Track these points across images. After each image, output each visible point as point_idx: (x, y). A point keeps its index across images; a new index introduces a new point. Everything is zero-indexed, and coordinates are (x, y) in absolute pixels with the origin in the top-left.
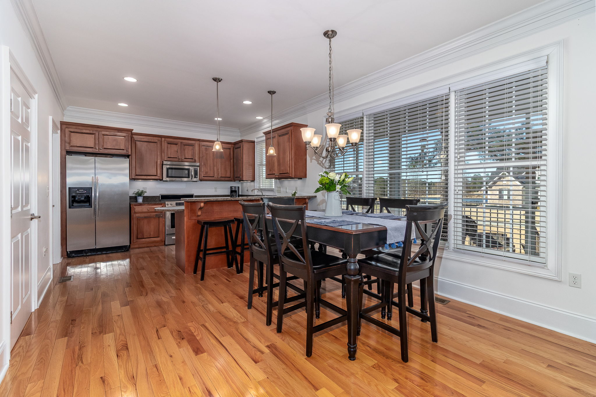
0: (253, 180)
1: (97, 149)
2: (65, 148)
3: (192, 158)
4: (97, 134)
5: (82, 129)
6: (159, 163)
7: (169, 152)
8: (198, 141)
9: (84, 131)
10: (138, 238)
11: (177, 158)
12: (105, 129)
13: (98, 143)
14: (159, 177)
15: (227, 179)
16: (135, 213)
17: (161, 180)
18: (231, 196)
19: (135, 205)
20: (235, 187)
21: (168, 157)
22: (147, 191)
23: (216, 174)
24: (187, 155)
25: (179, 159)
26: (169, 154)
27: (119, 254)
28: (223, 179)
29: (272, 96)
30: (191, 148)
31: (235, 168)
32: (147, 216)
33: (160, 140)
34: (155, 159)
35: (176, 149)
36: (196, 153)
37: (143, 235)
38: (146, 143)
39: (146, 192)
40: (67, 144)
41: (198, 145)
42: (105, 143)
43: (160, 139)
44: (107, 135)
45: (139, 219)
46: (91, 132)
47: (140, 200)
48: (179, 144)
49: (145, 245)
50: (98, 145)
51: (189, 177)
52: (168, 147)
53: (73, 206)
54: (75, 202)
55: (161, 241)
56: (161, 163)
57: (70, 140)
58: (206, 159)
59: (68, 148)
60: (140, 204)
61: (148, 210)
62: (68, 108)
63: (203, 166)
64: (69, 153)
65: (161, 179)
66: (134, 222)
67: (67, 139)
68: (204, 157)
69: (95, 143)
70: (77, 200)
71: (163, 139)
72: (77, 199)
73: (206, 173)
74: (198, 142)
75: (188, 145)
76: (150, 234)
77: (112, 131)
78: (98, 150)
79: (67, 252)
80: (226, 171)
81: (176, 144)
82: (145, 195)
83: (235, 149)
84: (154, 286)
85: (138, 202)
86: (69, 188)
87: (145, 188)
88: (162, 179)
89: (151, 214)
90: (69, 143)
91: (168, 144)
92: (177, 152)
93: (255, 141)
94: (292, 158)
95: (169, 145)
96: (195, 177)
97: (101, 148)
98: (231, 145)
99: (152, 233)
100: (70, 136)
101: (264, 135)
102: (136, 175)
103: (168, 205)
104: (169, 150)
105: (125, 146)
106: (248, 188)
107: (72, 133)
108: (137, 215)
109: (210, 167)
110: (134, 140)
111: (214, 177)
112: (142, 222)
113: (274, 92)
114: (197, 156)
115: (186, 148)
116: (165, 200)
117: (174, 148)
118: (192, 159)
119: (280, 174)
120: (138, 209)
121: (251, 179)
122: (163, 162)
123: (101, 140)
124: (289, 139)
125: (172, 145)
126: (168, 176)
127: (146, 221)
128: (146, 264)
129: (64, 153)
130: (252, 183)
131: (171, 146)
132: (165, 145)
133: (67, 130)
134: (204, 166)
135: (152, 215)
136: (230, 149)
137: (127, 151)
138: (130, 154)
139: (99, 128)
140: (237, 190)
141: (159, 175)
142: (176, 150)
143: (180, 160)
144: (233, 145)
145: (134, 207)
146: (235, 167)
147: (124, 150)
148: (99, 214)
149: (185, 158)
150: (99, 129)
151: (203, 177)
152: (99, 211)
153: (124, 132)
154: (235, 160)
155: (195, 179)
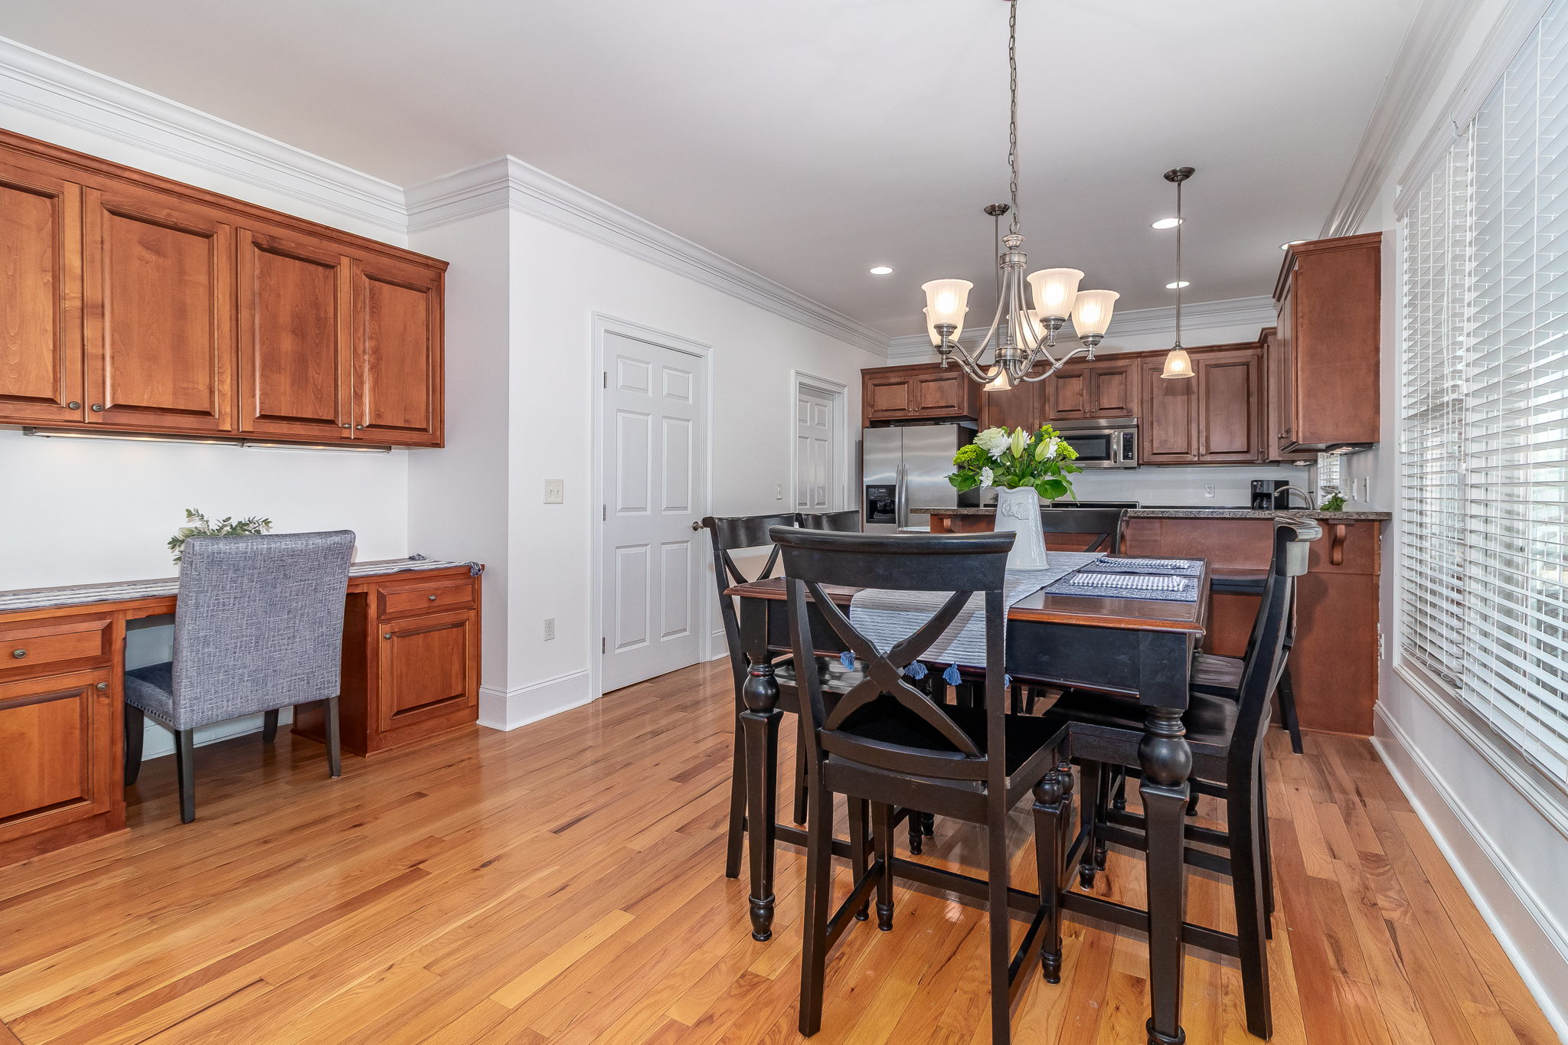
1: (911, 411)
2: (867, 415)
3: (1121, 406)
4: (911, 382)
5: (890, 378)
7: (1061, 398)
8: (1137, 357)
9: (893, 380)
11: (1080, 410)
12: (923, 369)
13: (912, 398)
15: (1236, 458)
20: (1263, 482)
21: (1059, 411)
23: (1195, 445)
24: (1106, 401)
25: (1086, 413)
26: (1060, 402)
28: (1219, 458)
30: (1118, 378)
35: (1077, 389)
40: (870, 409)
41: (1139, 368)
42: (923, 398)
44: (926, 381)
46: (902, 379)
48: (1087, 373)
50: (912, 404)
51: (1107, 458)
52: (1059, 386)
57: (874, 400)
58: (1163, 405)
59: (871, 415)
63: (1153, 423)
67: (870, 399)
69: (909, 400)
70: (876, 509)
72: (876, 505)
73: (1162, 443)
74: (1139, 359)
75: (1112, 373)
80: (1230, 432)
81: (1081, 375)
86: (870, 487)
90: (872, 406)
92: (1081, 394)
95: (1061, 380)
97: (917, 409)
100: (873, 394)
104: (1060, 392)
105: (957, 398)
107: (876, 387)
109: (1176, 425)
111: (1187, 452)
113: (1188, 173)
114: (1135, 400)
115: (1103, 383)
117: (1074, 386)
118: (1122, 408)
123: (917, 392)
125: (1069, 380)
131: (1067, 384)
132: (1051, 381)
133: (870, 383)
134: (1156, 423)
136: (1247, 364)
138: (964, 413)
139: (914, 370)
142: (1080, 389)
143: (1088, 415)
144: (1256, 352)
149: (1101, 409)
150: (915, 372)
151: (1150, 454)
155: (1125, 463)
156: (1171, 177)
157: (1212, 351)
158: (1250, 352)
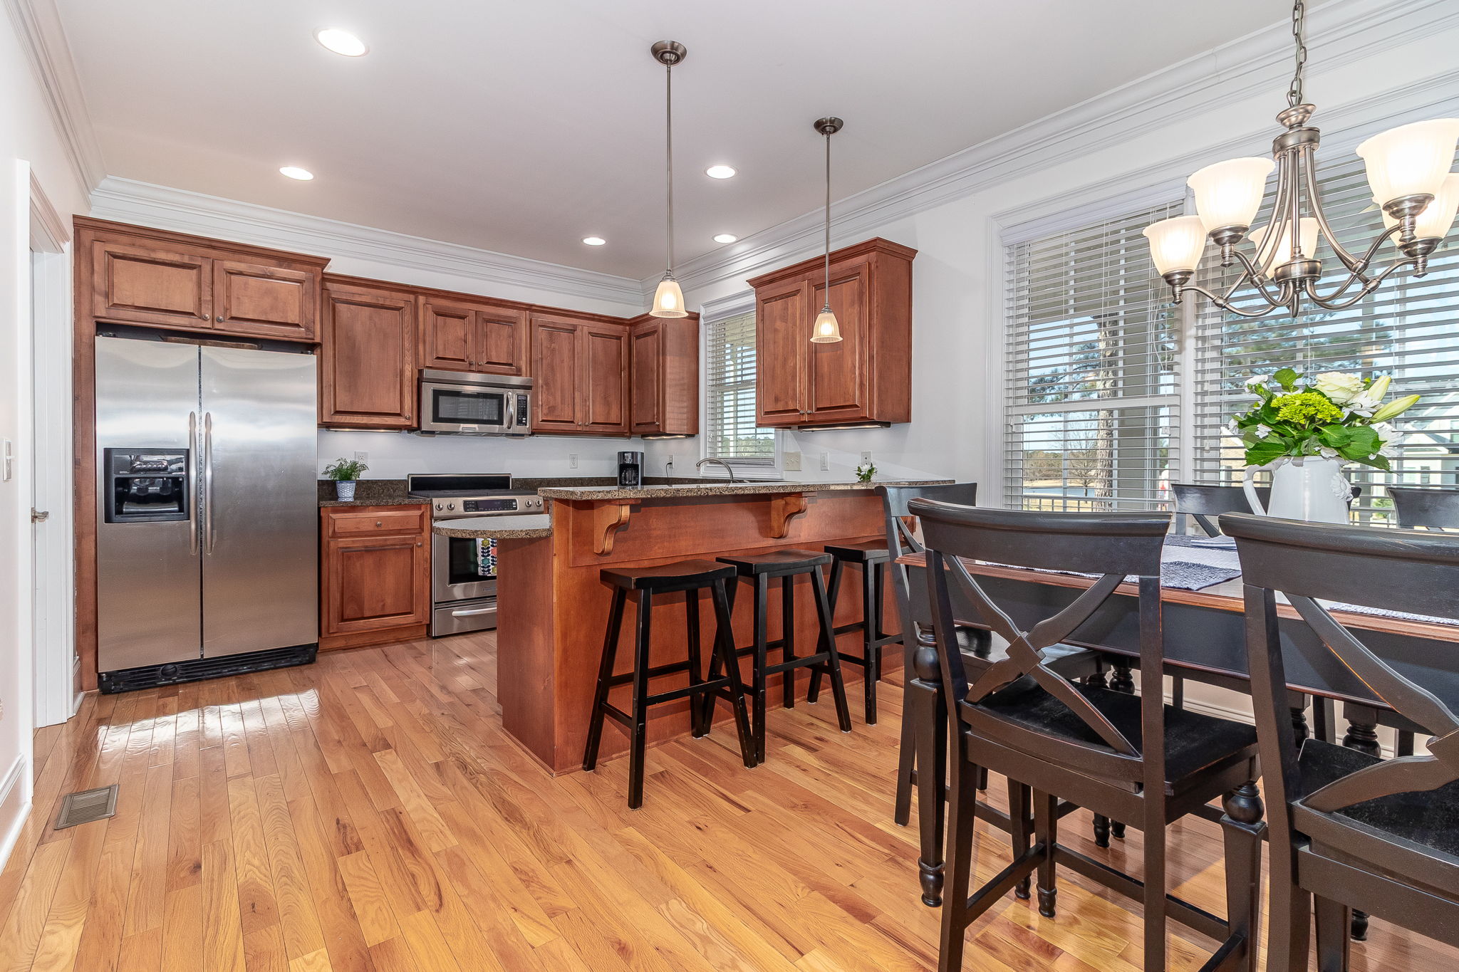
0: (693, 433)
1: (205, 319)
2: (92, 310)
3: (510, 362)
4: (207, 268)
5: (154, 250)
6: (408, 374)
7: (440, 342)
8: (526, 309)
9: (161, 256)
10: (345, 617)
11: (463, 360)
12: (235, 251)
13: (209, 298)
14: (409, 419)
15: (610, 429)
16: (335, 535)
17: (415, 429)
18: (620, 481)
19: (336, 511)
20: (634, 454)
21: (438, 358)
22: (369, 463)
23: (579, 415)
24: (494, 353)
25: (471, 364)
26: (440, 348)
27: (284, 676)
28: (600, 429)
29: (828, 138)
30: (506, 330)
31: (634, 397)
32: (374, 546)
33: (413, 300)
34: (396, 362)
35: (461, 333)
36: (520, 348)
37: (361, 608)
38: (367, 311)
39: (364, 467)
40: (99, 299)
41: (527, 322)
42: (234, 302)
43: (412, 297)
44: (241, 273)
45: (346, 554)
46: (186, 260)
47: (347, 492)
48: (472, 316)
49: (366, 640)
50: (210, 307)
51: (500, 422)
52: (435, 326)
53: (119, 512)
54: (129, 501)
55: (418, 625)
56: (416, 376)
57: (111, 285)
58: (552, 368)
59: (102, 311)
60: (351, 508)
61: (378, 526)
62: (104, 183)
63: (542, 387)
64: (104, 328)
65: (415, 425)
66: (333, 564)
67: (99, 280)
68: (544, 361)
69: (200, 299)
70: (134, 495)
71: (422, 299)
72: (134, 489)
73: (552, 409)
74: (528, 312)
75: (498, 322)
76: (384, 605)
77: (259, 260)
78: (210, 321)
79: (100, 676)
80: (607, 403)
81: (463, 318)
82: (364, 476)
83: (633, 339)
84: (453, 841)
85: (340, 500)
86: (108, 452)
87: (364, 455)
88: (419, 428)
89: (386, 540)
91: (438, 314)
92: (465, 342)
93: (699, 314)
94: (871, 357)
95: (439, 317)
96: (520, 422)
97: (221, 317)
98: (622, 327)
99: (389, 601)
100: (109, 270)
101: (749, 287)
102: (337, 412)
103: (441, 509)
104: (439, 334)
105: (302, 312)
106: (671, 457)
107: (115, 260)
108: (343, 542)
109: (562, 390)
110: (329, 297)
111: (572, 422)
112: (358, 564)
113: (836, 126)
114: (524, 358)
115: (491, 332)
116: (430, 493)
117: (456, 329)
118: (511, 365)
119: (818, 409)
120: (343, 521)
121: (685, 429)
122: (420, 372)
123: (219, 288)
124: (861, 294)
125: (449, 320)
126: (436, 418)
127: (369, 561)
128: (390, 723)
129: (89, 327)
130: (688, 443)
131: (445, 323)
132: (426, 318)
133: (99, 249)
134: (544, 387)
135: (388, 543)
136: (617, 338)
137: (307, 329)
138: (317, 340)
139: (214, 248)
140: (639, 463)
141: (407, 413)
142: (463, 334)
143: (473, 368)
144: (628, 328)
145: (334, 516)
146: (634, 391)
147: (297, 325)
148: (214, 541)
149: (488, 363)
150: (214, 253)
151: (543, 421)
152: (215, 531)
153: (299, 266)
154: (634, 371)
155: (517, 429)
156: (820, 126)
157: (593, 319)
158: (621, 327)
